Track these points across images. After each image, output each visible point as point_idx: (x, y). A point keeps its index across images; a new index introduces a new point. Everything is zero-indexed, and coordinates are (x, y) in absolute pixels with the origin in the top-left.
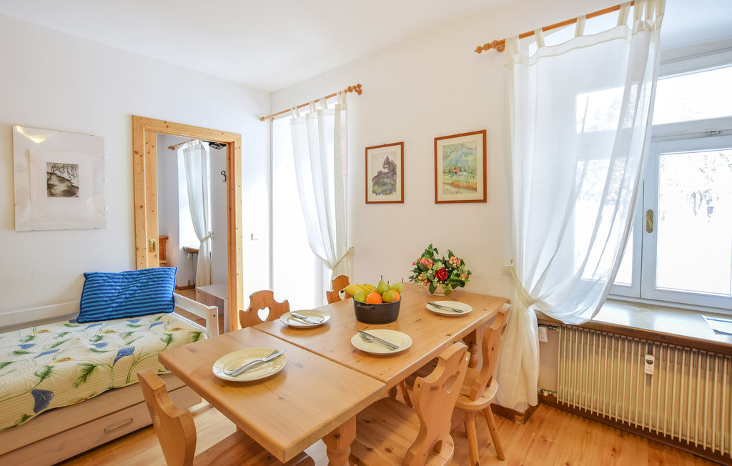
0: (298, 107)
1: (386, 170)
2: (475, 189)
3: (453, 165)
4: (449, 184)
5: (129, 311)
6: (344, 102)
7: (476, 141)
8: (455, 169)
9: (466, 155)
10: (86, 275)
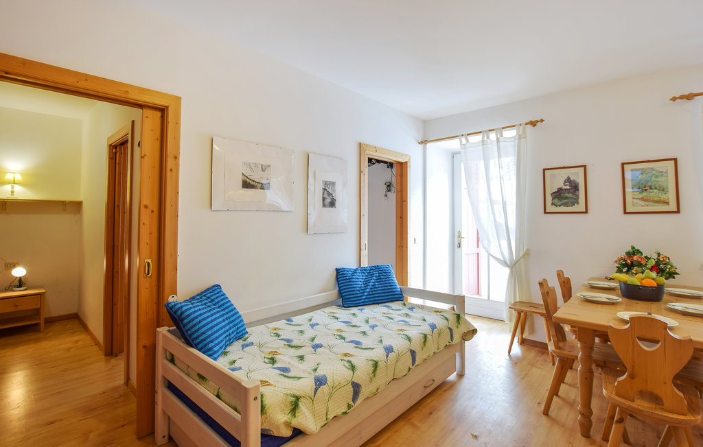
0: (468, 135)
1: (568, 187)
2: (667, 203)
3: (642, 184)
4: (639, 199)
5: (377, 299)
6: (524, 132)
7: (667, 167)
8: (645, 187)
9: (656, 177)
10: (337, 270)
